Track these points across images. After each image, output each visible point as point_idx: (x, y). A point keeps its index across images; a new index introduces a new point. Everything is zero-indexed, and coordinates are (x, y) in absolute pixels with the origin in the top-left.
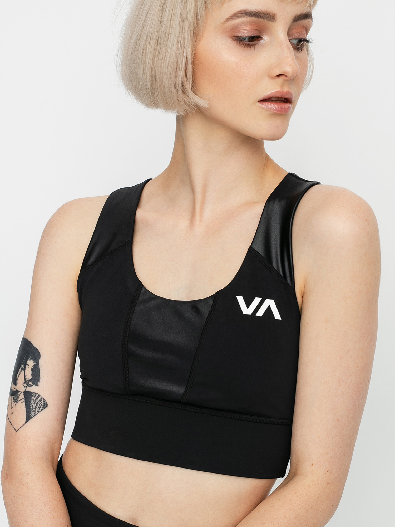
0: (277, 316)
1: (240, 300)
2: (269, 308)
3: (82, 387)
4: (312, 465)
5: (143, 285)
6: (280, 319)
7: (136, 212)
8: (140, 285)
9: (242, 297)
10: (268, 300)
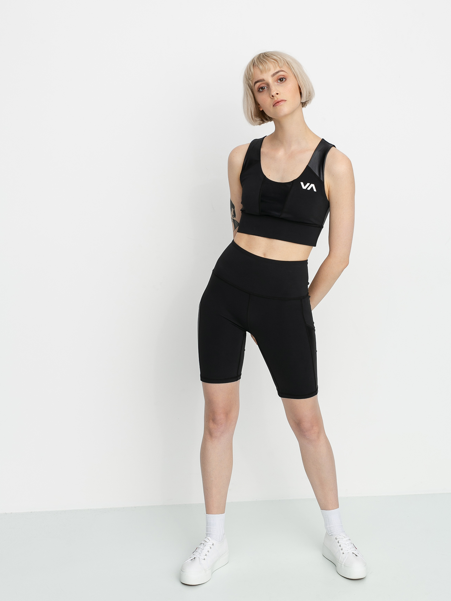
0: (315, 190)
1: (302, 183)
2: (312, 187)
8: (265, 177)
9: (303, 183)
10: (312, 184)
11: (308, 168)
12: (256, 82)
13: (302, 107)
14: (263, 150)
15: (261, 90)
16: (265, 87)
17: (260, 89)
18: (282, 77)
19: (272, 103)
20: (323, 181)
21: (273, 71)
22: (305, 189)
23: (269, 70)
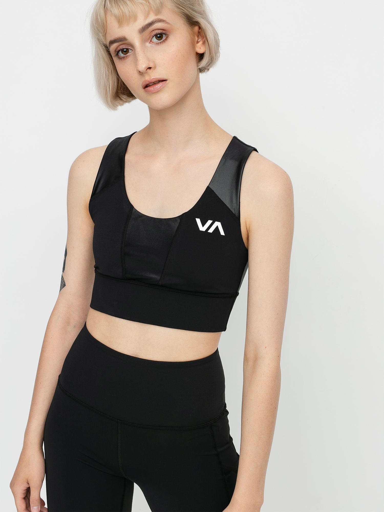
0: (222, 233)
1: (198, 221)
2: (217, 227)
3: (95, 274)
4: (266, 347)
5: (134, 207)
6: (224, 235)
7: (125, 155)
8: (132, 207)
9: (199, 219)
10: (216, 222)
11: (209, 192)
12: (112, 42)
13: (200, 71)
14: (129, 158)
15: (121, 54)
16: (130, 50)
17: (120, 52)
18: (159, 31)
19: (141, 83)
20: (237, 215)
21: (141, 22)
22: (204, 230)
23: (135, 18)
